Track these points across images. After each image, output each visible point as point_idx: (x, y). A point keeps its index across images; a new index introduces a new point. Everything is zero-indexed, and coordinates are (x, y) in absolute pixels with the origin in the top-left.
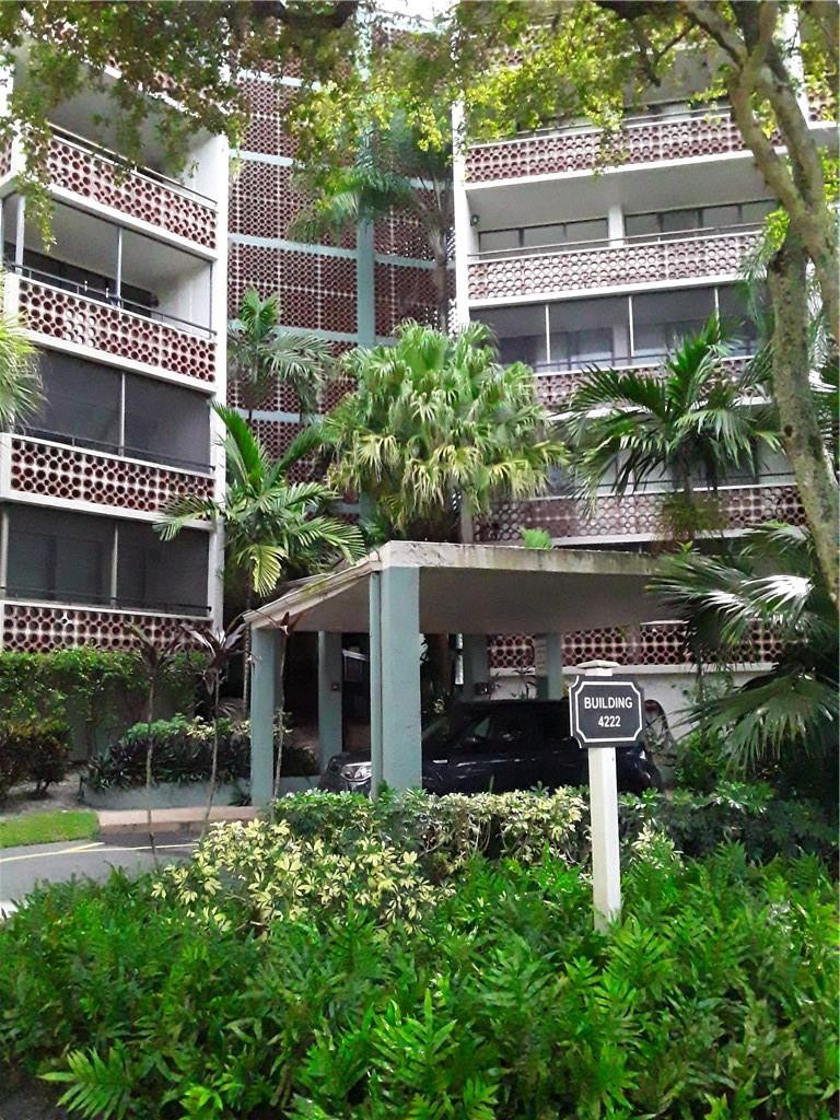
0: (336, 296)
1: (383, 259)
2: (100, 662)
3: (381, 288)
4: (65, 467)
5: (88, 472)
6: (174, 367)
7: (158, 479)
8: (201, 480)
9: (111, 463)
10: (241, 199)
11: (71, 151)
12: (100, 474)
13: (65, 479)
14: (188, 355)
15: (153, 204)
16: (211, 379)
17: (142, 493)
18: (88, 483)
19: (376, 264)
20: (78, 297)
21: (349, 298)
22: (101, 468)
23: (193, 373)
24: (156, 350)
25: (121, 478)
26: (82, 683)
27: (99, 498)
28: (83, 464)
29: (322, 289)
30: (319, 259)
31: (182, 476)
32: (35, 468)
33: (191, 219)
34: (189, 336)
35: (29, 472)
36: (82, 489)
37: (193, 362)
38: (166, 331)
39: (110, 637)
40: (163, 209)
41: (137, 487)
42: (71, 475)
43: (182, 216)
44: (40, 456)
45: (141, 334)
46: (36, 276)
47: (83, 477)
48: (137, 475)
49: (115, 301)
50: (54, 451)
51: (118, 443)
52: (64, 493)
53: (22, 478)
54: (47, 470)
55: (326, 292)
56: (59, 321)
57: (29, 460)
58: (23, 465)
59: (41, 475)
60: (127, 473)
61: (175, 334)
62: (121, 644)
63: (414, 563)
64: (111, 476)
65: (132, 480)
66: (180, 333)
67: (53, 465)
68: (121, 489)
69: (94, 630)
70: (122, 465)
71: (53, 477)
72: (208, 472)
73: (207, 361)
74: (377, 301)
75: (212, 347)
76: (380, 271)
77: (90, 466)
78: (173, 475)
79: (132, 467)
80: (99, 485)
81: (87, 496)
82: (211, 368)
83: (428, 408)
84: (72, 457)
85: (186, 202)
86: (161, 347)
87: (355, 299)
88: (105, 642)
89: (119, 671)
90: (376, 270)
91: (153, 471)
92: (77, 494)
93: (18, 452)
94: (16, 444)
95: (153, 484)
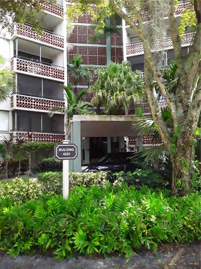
0: (102, 57)
1: (113, 46)
2: (37, 145)
3: (112, 54)
4: (29, 101)
5: (34, 102)
6: (54, 77)
7: (51, 103)
8: (62, 103)
9: (40, 100)
10: (78, 35)
11: (28, 28)
12: (37, 103)
13: (29, 104)
14: (58, 74)
15: (48, 39)
16: (63, 79)
17: (47, 106)
18: (34, 105)
19: (111, 48)
20: (30, 62)
21: (105, 57)
22: (37, 101)
23: (59, 78)
24: (50, 73)
25: (42, 103)
26: (33, 150)
27: (37, 108)
28: (33, 100)
29: (98, 55)
30: (97, 48)
31: (57, 102)
32: (22, 102)
33: (57, 41)
34: (58, 69)
35: (21, 103)
36: (33, 106)
37: (59, 75)
38: (52, 68)
39: (41, 139)
40: (50, 40)
41: (46, 105)
42: (30, 103)
43: (55, 41)
44: (23, 99)
45: (46, 69)
46: (21, 58)
47: (33, 103)
48: (46, 102)
49: (40, 62)
50: (26, 98)
51: (42, 95)
52: (29, 107)
53: (19, 104)
54: (25, 102)
55: (99, 56)
56: (26, 68)
57: (20, 100)
58: (19, 101)
59: (23, 103)
60: (44, 102)
61: (54, 69)
62: (44, 141)
63: (79, 120)
64: (40, 103)
65: (45, 104)
66: (55, 69)
67: (26, 101)
68: (42, 106)
69: (37, 138)
70: (42, 100)
71: (26, 104)
72: (63, 101)
73: (62, 75)
74: (111, 57)
75: (63, 71)
76: (112, 50)
77: (35, 101)
78: (55, 102)
79: (45, 101)
80: (37, 105)
81: (34, 108)
82: (63, 76)
83: (113, 83)
84: (31, 99)
85: (56, 37)
86: (51, 72)
87: (106, 57)
88: (40, 140)
89: (41, 147)
90: (111, 49)
91: (50, 101)
92: (32, 107)
93: (18, 98)
94: (17, 97)
95: (50, 104)
